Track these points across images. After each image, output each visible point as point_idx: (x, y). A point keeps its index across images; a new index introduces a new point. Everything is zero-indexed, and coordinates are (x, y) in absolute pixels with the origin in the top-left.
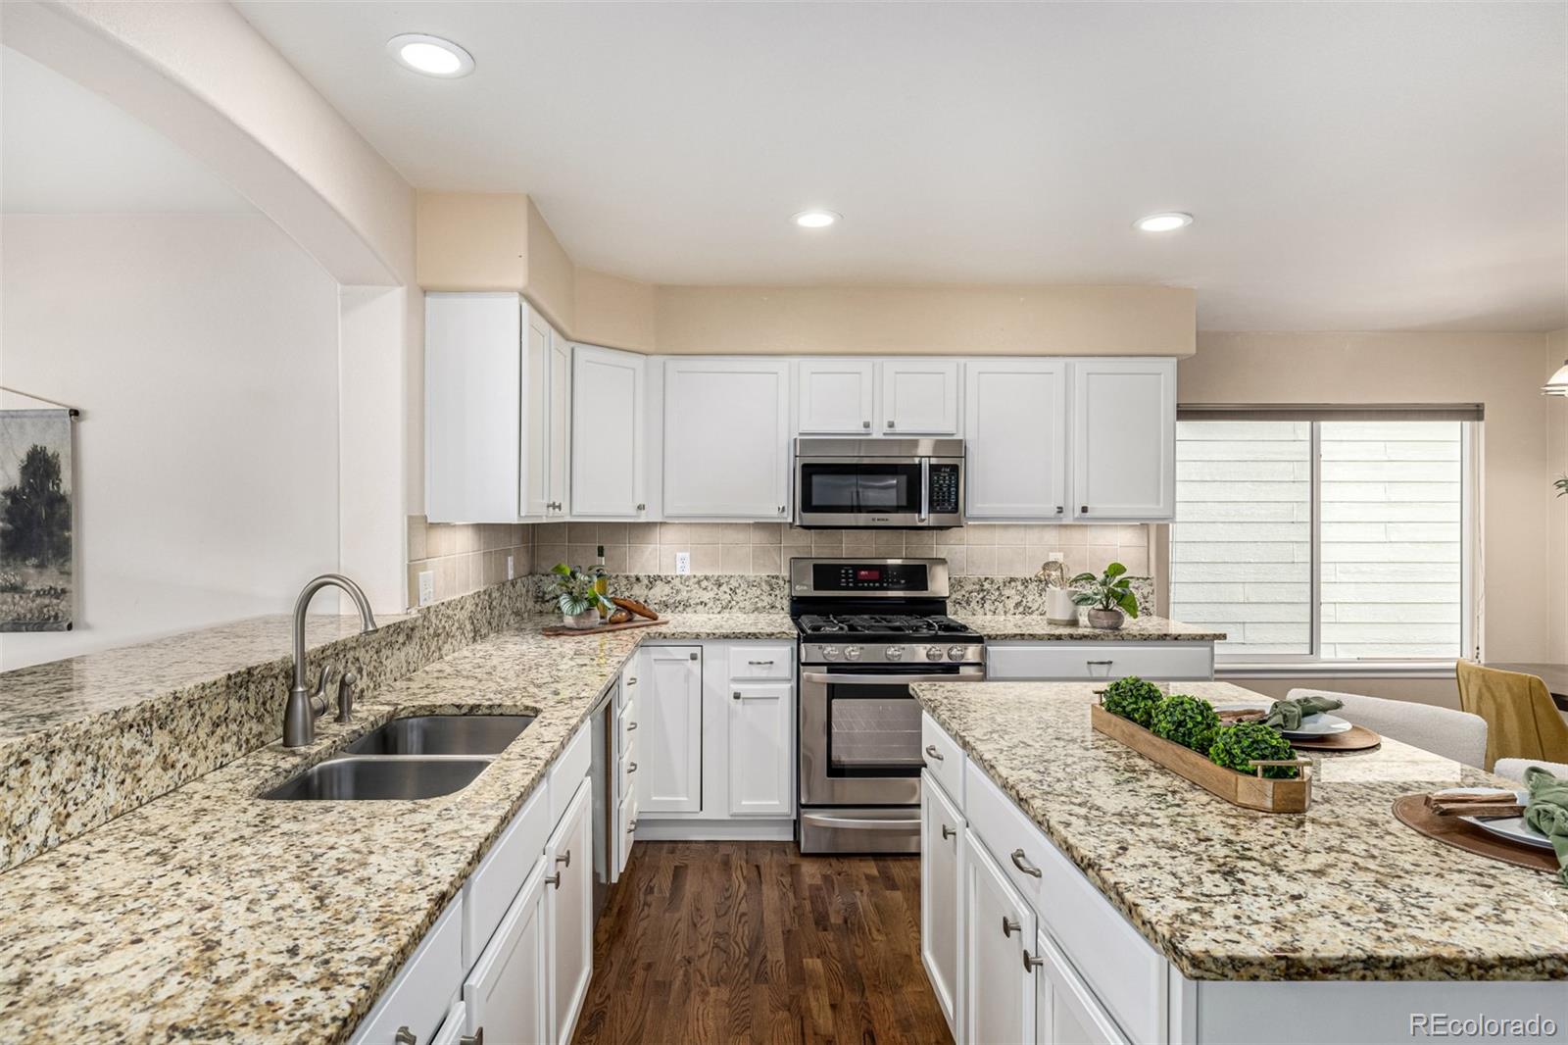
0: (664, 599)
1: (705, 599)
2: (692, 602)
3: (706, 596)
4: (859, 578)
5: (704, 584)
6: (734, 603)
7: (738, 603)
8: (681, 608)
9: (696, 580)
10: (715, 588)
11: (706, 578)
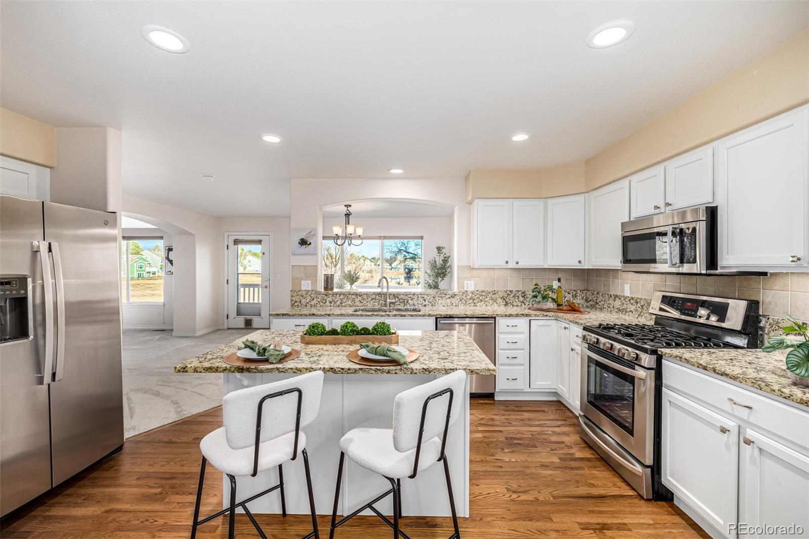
0: (619, 307)
1: (632, 309)
2: (628, 310)
3: (633, 308)
4: (686, 307)
5: (632, 301)
6: (642, 313)
7: (644, 314)
8: (624, 313)
9: (629, 299)
10: (635, 304)
11: (632, 298)
